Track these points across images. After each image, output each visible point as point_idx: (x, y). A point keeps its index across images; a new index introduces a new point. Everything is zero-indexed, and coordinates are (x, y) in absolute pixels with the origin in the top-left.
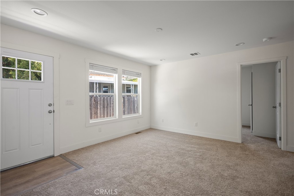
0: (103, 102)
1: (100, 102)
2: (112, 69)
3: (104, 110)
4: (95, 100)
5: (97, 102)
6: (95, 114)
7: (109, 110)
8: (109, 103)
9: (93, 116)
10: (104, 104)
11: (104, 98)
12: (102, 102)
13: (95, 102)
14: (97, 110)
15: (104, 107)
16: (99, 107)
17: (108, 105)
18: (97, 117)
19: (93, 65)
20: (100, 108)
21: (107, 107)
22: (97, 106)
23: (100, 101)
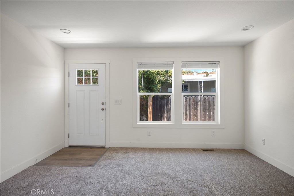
0: (204, 102)
1: (200, 103)
2: (166, 63)
3: (205, 112)
4: (194, 100)
5: (197, 103)
6: (194, 115)
7: (212, 113)
8: (212, 104)
9: (192, 117)
10: (205, 106)
11: (205, 98)
12: (202, 103)
13: (194, 103)
14: (197, 112)
15: (205, 109)
16: (199, 108)
17: (210, 106)
18: (197, 120)
19: (141, 63)
20: (200, 110)
21: (209, 109)
22: (197, 107)
23: (200, 101)
